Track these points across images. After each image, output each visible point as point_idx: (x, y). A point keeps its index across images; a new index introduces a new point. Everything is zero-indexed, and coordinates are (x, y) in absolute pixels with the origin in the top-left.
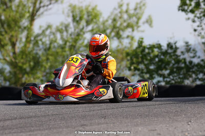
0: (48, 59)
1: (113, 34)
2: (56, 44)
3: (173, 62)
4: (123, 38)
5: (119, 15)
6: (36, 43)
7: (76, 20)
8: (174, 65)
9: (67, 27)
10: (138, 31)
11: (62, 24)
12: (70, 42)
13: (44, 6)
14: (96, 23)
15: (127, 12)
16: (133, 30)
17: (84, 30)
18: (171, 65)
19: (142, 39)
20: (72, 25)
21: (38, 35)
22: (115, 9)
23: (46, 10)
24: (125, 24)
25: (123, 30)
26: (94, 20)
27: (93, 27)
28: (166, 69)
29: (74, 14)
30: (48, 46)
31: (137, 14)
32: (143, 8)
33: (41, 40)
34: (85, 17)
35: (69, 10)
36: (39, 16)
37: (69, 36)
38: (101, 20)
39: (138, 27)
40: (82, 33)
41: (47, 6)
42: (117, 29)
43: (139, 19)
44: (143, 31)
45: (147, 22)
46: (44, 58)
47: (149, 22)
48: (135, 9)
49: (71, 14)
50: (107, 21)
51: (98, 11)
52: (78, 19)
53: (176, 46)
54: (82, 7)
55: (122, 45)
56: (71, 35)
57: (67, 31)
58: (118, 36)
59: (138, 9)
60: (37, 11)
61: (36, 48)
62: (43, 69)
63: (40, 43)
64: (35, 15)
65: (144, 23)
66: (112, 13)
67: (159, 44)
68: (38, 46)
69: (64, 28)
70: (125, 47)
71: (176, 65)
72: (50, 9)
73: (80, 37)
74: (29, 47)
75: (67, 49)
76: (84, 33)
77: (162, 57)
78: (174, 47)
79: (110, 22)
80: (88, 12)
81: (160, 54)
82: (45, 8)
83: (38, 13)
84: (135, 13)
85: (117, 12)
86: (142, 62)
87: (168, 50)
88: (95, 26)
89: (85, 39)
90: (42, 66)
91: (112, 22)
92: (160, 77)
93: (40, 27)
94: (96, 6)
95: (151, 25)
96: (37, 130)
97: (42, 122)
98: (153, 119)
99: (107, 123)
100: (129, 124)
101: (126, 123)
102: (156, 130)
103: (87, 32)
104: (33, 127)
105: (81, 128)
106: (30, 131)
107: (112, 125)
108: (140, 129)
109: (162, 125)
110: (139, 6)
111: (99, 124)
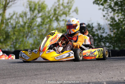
0: (14, 34)
1: (54, 18)
2: (19, 25)
4: (60, 21)
5: (58, 6)
6: (7, 24)
7: (32, 10)
9: (26, 14)
10: (69, 17)
11: (23, 12)
12: (28, 23)
13: (12, 1)
14: (44, 12)
15: (62, 4)
16: (66, 16)
21: (8, 19)
22: (55, 3)
23: (13, 4)
24: (61, 12)
25: (60, 16)
26: (43, 10)
27: (42, 14)
29: (31, 6)
31: (69, 6)
32: (73, 2)
33: (10, 22)
34: (37, 7)
35: (27, 4)
36: (9, 7)
38: (47, 10)
39: (70, 14)
41: (14, 1)
42: (56, 16)
43: (70, 9)
44: (72, 17)
45: (75, 11)
46: (12, 33)
47: (76, 11)
48: (68, 3)
49: (29, 7)
50: (51, 10)
51: (45, 5)
52: (33, 9)
53: (92, 26)
55: (60, 25)
56: (28, 19)
57: (26, 17)
58: (57, 20)
59: (69, 3)
61: (7, 27)
62: (11, 40)
63: (9, 24)
64: (7, 6)
65: (73, 12)
66: (53, 6)
69: (24, 15)
70: (62, 27)
72: (16, 3)
73: (34, 20)
74: (2, 27)
75: (26, 27)
76: (36, 18)
80: (39, 5)
82: (13, 2)
83: (8, 5)
84: (68, 5)
85: (57, 4)
89: (37, 21)
90: (11, 38)
91: (54, 11)
93: (10, 14)
94: (44, 1)
95: (77, 13)
96: (8, 78)
97: (11, 73)
98: (79, 71)
99: (51, 74)
100: (64, 74)
101: (62, 73)
102: (80, 78)
103: (38, 17)
104: (5, 76)
105: (34, 77)
106: (4, 78)
107: (53, 75)
108: (71, 77)
109: (84, 75)
110: (70, 1)
111: (45, 74)
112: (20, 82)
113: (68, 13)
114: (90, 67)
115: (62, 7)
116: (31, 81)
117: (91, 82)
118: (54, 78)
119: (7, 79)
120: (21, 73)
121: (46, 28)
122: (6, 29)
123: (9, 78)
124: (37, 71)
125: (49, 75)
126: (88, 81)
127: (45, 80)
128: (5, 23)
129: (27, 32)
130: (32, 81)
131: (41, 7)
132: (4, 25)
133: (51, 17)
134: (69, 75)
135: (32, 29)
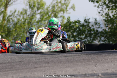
1: (52, 15)
6: (8, 21)
8: (88, 32)
10: (67, 13)
11: (23, 9)
12: (28, 20)
14: (43, 9)
16: (64, 13)
17: (36, 13)
18: (86, 32)
19: (69, 17)
20: (29, 10)
21: (10, 16)
24: (59, 9)
29: (30, 4)
31: (66, 3)
33: (12, 19)
34: (37, 5)
36: (10, 5)
37: (27, 16)
38: (46, 7)
39: (67, 11)
40: (35, 14)
42: (55, 12)
43: (67, 6)
44: (69, 13)
45: (72, 8)
47: (73, 8)
48: (65, 1)
49: (28, 4)
50: (49, 7)
51: (44, 2)
52: (32, 6)
56: (28, 16)
57: (26, 13)
58: (56, 16)
60: (9, 3)
61: (8, 23)
62: (12, 36)
63: (11, 20)
64: (8, 5)
65: (70, 9)
66: (51, 3)
67: (79, 21)
68: (10, 22)
73: (34, 17)
74: (4, 23)
75: (26, 24)
76: (36, 15)
77: (81, 28)
78: (88, 22)
79: (51, 8)
80: (38, 3)
81: (79, 26)
82: (14, 0)
88: (42, 11)
89: (36, 17)
90: (12, 34)
93: (11, 11)
95: (74, 10)
96: (9, 70)
97: (12, 66)
98: (76, 64)
99: (49, 66)
100: (62, 67)
101: (60, 66)
102: (77, 70)
103: (38, 14)
104: (7, 69)
105: (34, 69)
106: (5, 71)
107: (52, 67)
108: (68, 69)
109: (80, 67)
111: (44, 67)
112: (21, 74)
114: (86, 60)
116: (31, 74)
117: (87, 74)
118: (53, 71)
119: (8, 72)
120: (22, 66)
121: (45, 24)
123: (11, 70)
124: (36, 64)
125: (48, 68)
126: (84, 73)
127: (44, 72)
128: (6, 20)
130: (33, 73)
131: (40, 4)
132: (6, 22)
133: (50, 13)
134: (66, 67)
135: (31, 25)
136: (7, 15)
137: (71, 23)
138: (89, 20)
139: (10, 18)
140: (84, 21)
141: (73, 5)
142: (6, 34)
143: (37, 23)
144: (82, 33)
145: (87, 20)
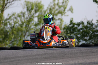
0: (13, 33)
2: (17, 24)
3: (91, 32)
4: (56, 20)
5: (53, 6)
6: (6, 24)
9: (24, 14)
10: (65, 16)
12: (25, 23)
13: (9, 2)
14: (41, 11)
15: (58, 4)
16: (62, 15)
17: (34, 16)
18: (90, 34)
19: (72, 19)
20: (26, 13)
21: (7, 19)
22: (51, 3)
23: (11, 4)
24: (57, 12)
25: (56, 15)
26: (40, 10)
27: (39, 14)
28: (87, 36)
29: (28, 6)
30: (12, 26)
31: (64, 5)
32: (67, 2)
33: (9, 22)
34: (34, 8)
35: (24, 4)
36: (7, 8)
38: (43, 10)
39: (65, 13)
40: (32, 17)
41: (12, 2)
43: (65, 8)
44: (67, 16)
45: (70, 10)
46: (11, 32)
47: (71, 10)
48: (63, 3)
49: (26, 7)
50: (47, 10)
51: (42, 5)
52: (30, 9)
54: (32, 2)
56: (26, 19)
57: (24, 16)
59: (65, 3)
60: (5, 5)
61: (5, 27)
63: (8, 24)
64: (5, 8)
65: (68, 11)
66: (49, 6)
67: (82, 22)
68: (7, 26)
69: (22, 15)
71: (93, 34)
72: (13, 4)
73: (31, 20)
76: (34, 18)
77: (84, 29)
78: (91, 23)
80: (36, 5)
82: (10, 3)
84: (63, 5)
85: (52, 4)
86: (73, 33)
87: (88, 25)
91: (50, 11)
92: (84, 41)
93: (8, 15)
94: (41, 1)
95: (72, 12)
103: (36, 17)
110: (65, 1)
113: (64, 12)
115: (57, 7)
122: (5, 29)
128: (4, 24)
129: (26, 31)
131: (38, 7)
135: (29, 28)
136: (4, 18)
137: (74, 24)
138: (92, 21)
139: (8, 21)
140: (87, 23)
141: (71, 7)
142: (3, 37)
143: (34, 27)
144: (86, 35)
145: (90, 22)
